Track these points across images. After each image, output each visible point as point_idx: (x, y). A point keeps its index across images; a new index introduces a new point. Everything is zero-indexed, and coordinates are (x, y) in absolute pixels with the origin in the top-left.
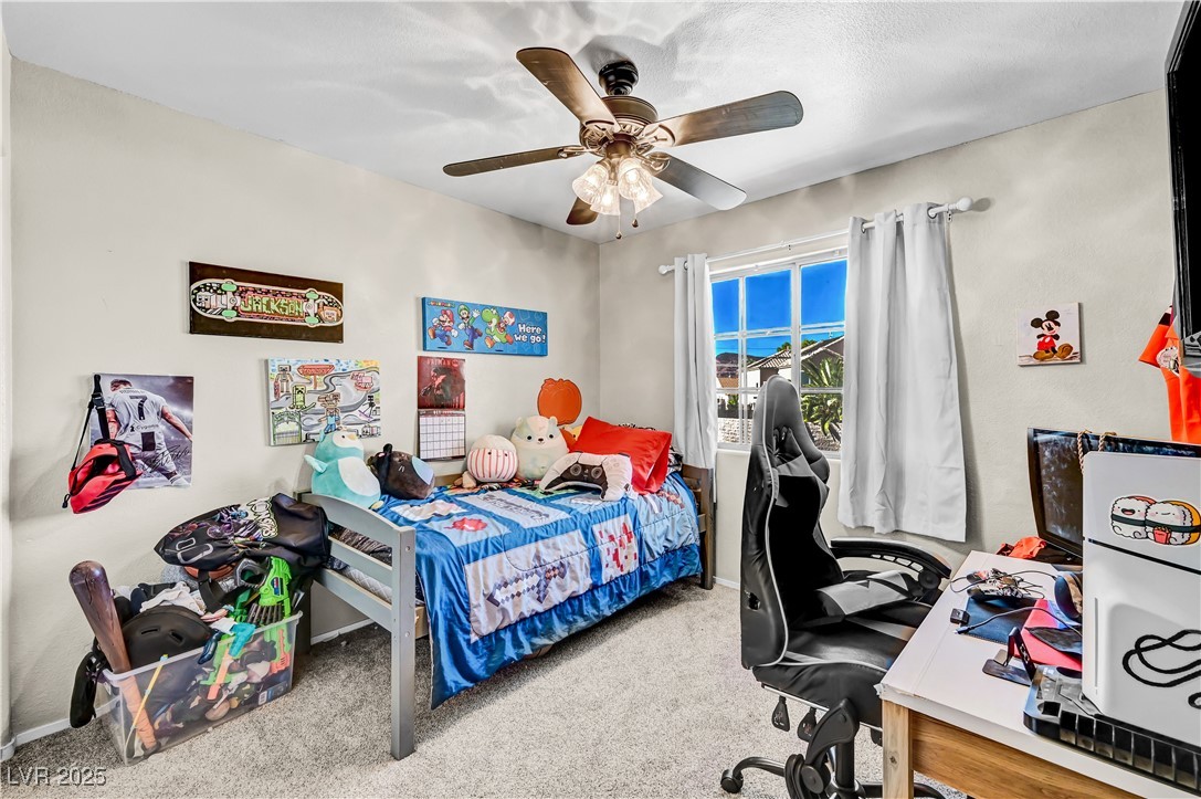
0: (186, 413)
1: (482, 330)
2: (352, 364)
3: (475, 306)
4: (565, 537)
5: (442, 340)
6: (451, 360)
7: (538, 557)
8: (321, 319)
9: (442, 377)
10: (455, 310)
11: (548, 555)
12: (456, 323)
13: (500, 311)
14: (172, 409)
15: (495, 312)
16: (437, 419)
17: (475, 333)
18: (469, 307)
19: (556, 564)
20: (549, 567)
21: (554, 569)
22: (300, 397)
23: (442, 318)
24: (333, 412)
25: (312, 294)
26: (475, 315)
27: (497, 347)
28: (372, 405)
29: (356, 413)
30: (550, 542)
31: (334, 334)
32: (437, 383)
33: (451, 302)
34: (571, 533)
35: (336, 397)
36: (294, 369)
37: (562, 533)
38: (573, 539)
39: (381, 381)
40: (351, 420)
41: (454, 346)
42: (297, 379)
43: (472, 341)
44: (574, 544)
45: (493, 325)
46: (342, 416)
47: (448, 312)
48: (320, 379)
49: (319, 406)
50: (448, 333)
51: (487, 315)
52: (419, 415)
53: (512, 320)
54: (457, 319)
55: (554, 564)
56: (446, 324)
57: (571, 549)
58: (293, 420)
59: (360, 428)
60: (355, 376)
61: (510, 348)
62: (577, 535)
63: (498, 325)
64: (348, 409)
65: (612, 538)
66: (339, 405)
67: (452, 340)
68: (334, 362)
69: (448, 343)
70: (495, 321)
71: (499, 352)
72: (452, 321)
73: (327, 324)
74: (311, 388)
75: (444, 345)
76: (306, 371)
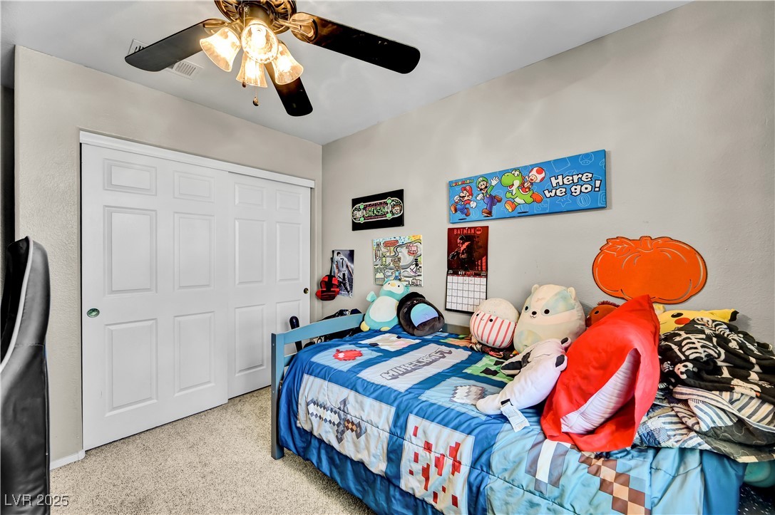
0: (352, 266)
1: (501, 195)
2: (406, 239)
3: (493, 175)
4: (377, 404)
5: (462, 213)
6: (475, 228)
7: (344, 402)
8: (393, 214)
9: (467, 244)
10: (473, 185)
11: (354, 408)
12: (475, 195)
13: (523, 171)
14: (349, 264)
15: (517, 173)
16: (461, 278)
17: (493, 200)
18: (486, 178)
19: (356, 421)
20: (349, 417)
21: (353, 423)
22: (384, 259)
23: (462, 195)
24: (398, 268)
25: (389, 201)
26: (494, 183)
27: (519, 209)
28: (417, 265)
29: (408, 270)
30: (360, 397)
31: (398, 222)
32: (462, 249)
33: (470, 179)
34: (384, 406)
35: (399, 259)
36: (382, 244)
37: (376, 398)
38: (381, 412)
39: (421, 249)
40: (406, 274)
41: (472, 217)
42: (383, 250)
43: (491, 208)
44: (380, 417)
45: (514, 188)
46: (402, 271)
47: (468, 188)
48: (392, 248)
49: (392, 265)
50: (467, 206)
51: (507, 180)
52: (448, 274)
53: (540, 177)
54: (475, 191)
55: (354, 419)
56: (466, 198)
57: (374, 418)
58: (381, 271)
59: (410, 279)
60: (408, 245)
61: (537, 208)
62: (388, 412)
63: (522, 186)
64: (405, 268)
65: (428, 447)
66: (401, 264)
67: (471, 211)
68: (398, 238)
69: (467, 215)
70: (517, 183)
71: (523, 214)
72: (472, 195)
73: (396, 216)
74: (388, 254)
75: (464, 216)
76: (387, 244)
